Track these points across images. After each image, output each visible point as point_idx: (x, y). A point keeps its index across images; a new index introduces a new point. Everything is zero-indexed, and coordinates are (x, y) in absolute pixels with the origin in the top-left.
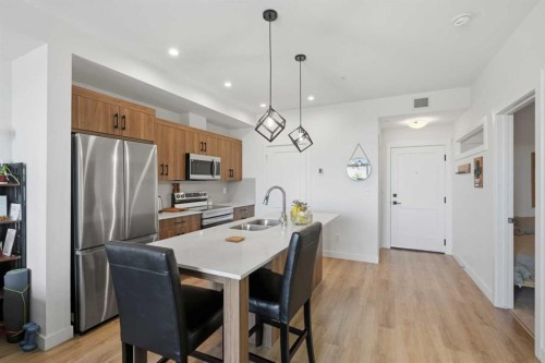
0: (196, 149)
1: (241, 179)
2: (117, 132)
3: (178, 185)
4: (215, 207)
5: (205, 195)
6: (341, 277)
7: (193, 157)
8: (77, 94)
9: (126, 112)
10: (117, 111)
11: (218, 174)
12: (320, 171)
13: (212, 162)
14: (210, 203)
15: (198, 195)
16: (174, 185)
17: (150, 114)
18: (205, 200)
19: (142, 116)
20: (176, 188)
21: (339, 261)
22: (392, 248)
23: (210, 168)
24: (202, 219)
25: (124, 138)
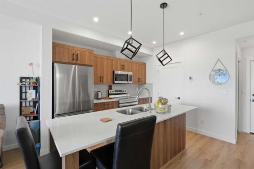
0: (119, 68)
1: (145, 83)
2: (74, 62)
3: (111, 86)
4: (130, 97)
5: (125, 91)
6: (200, 149)
7: (116, 72)
8: (55, 46)
9: (78, 53)
10: (74, 52)
11: (131, 80)
12: (190, 78)
13: (128, 75)
14: (128, 95)
15: (121, 91)
16: (109, 86)
17: (91, 52)
18: (126, 94)
19: (87, 54)
20: (110, 88)
21: (203, 137)
22: (251, 133)
23: (126, 78)
24: (119, 104)
25: (76, 64)
